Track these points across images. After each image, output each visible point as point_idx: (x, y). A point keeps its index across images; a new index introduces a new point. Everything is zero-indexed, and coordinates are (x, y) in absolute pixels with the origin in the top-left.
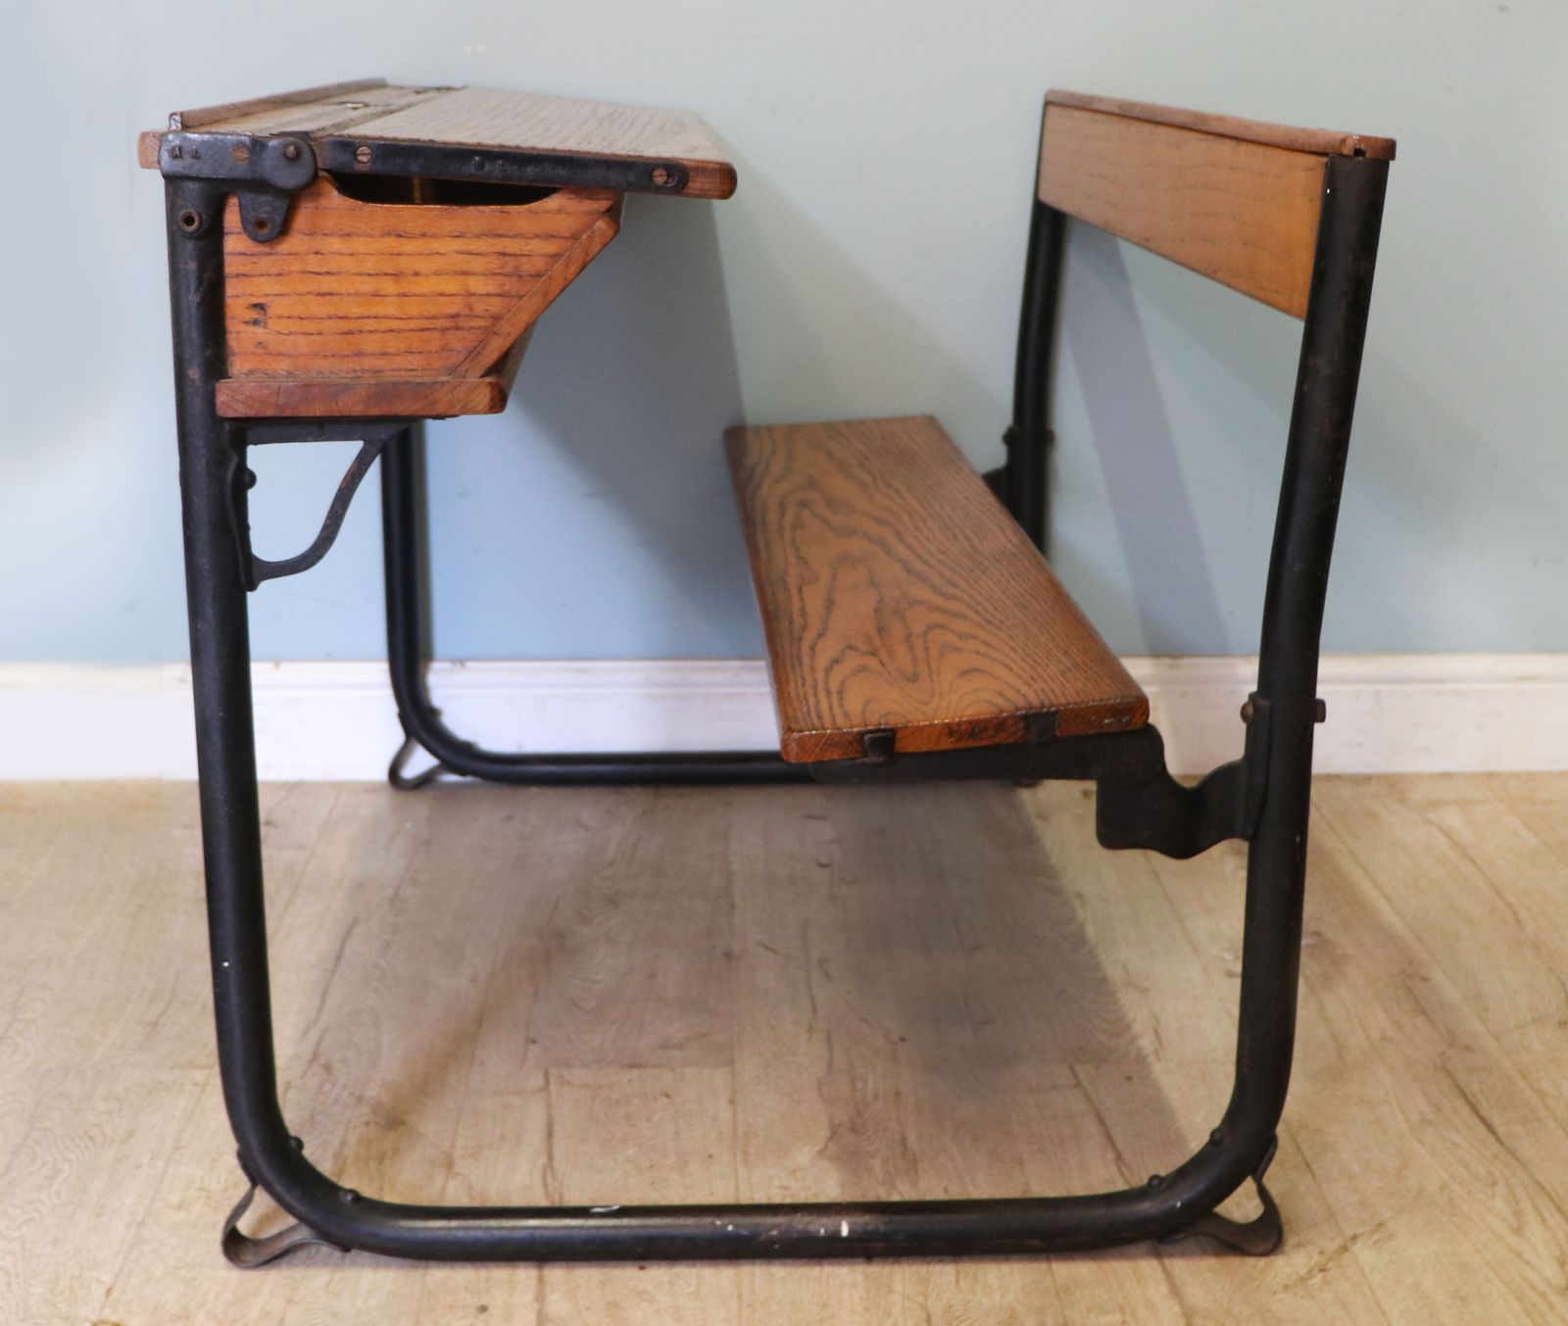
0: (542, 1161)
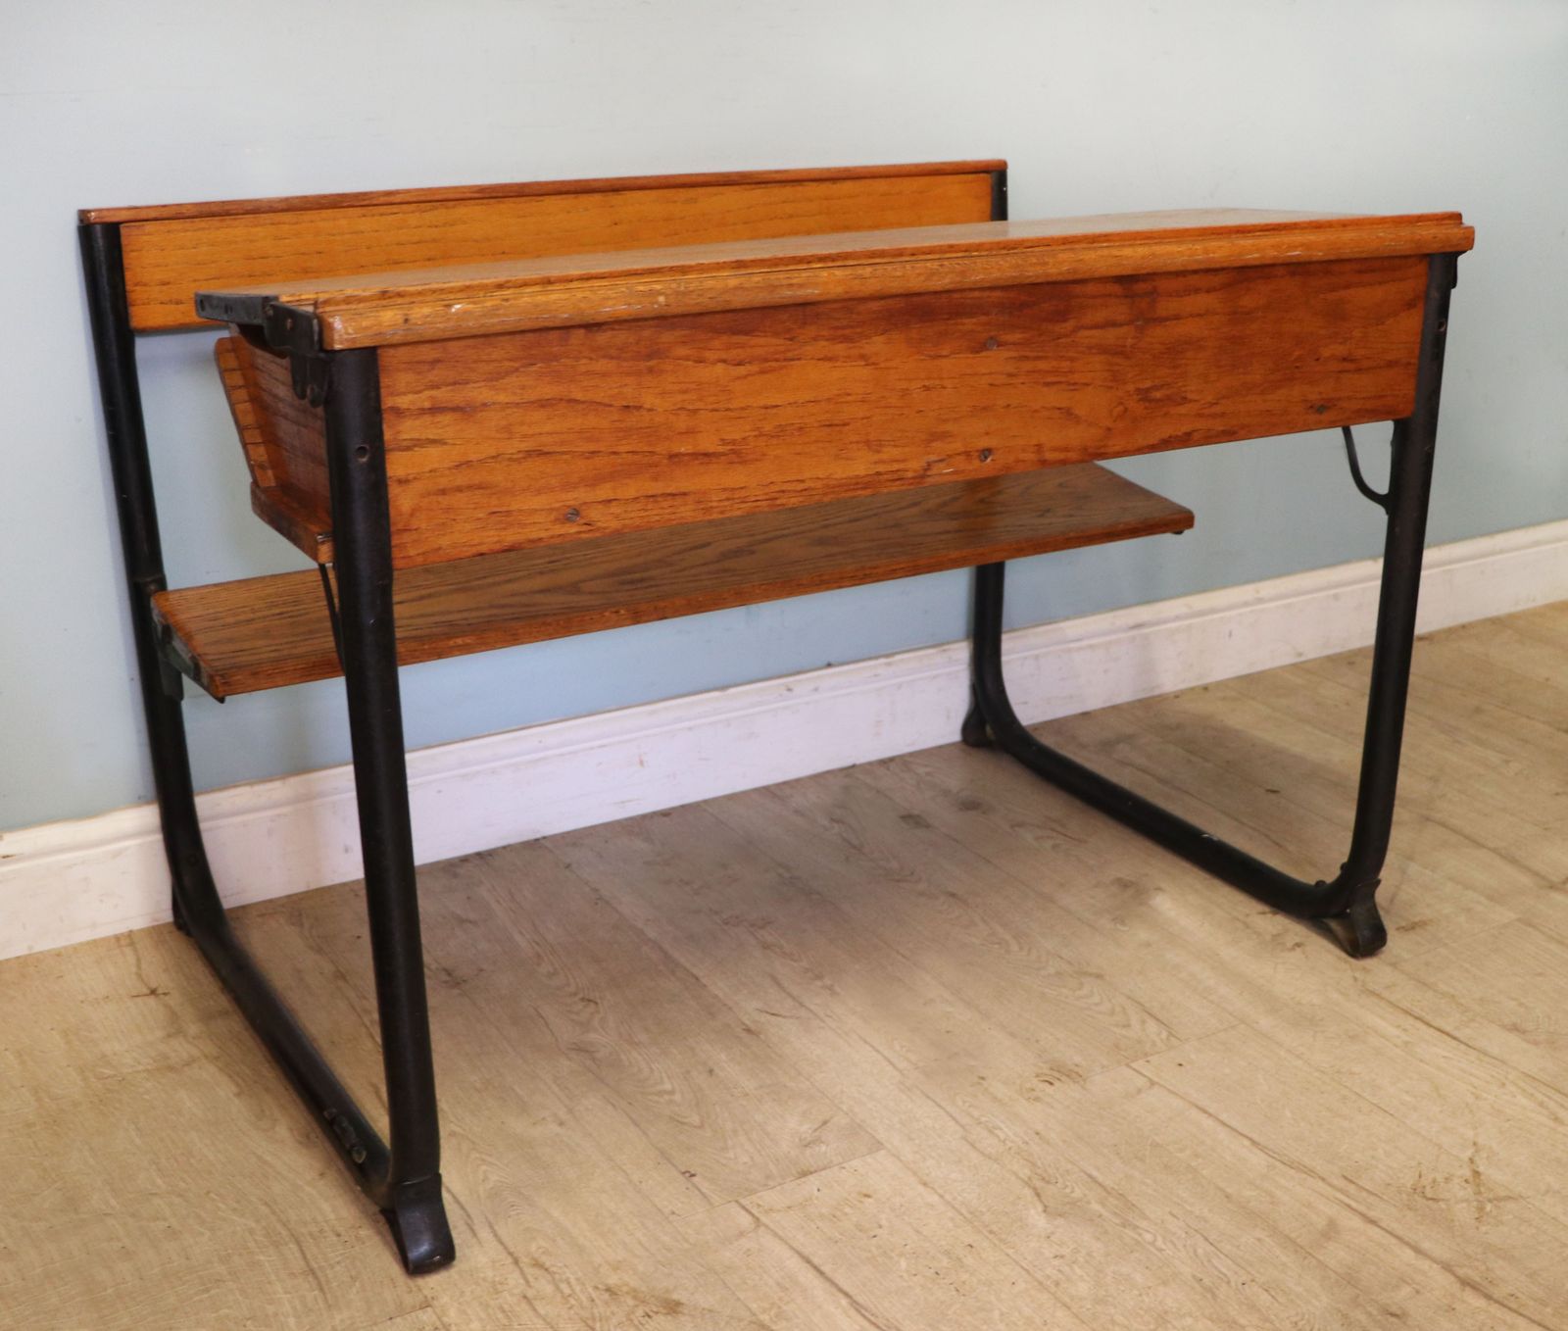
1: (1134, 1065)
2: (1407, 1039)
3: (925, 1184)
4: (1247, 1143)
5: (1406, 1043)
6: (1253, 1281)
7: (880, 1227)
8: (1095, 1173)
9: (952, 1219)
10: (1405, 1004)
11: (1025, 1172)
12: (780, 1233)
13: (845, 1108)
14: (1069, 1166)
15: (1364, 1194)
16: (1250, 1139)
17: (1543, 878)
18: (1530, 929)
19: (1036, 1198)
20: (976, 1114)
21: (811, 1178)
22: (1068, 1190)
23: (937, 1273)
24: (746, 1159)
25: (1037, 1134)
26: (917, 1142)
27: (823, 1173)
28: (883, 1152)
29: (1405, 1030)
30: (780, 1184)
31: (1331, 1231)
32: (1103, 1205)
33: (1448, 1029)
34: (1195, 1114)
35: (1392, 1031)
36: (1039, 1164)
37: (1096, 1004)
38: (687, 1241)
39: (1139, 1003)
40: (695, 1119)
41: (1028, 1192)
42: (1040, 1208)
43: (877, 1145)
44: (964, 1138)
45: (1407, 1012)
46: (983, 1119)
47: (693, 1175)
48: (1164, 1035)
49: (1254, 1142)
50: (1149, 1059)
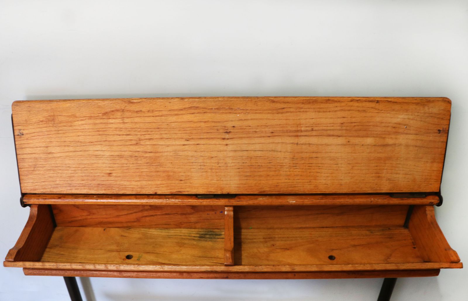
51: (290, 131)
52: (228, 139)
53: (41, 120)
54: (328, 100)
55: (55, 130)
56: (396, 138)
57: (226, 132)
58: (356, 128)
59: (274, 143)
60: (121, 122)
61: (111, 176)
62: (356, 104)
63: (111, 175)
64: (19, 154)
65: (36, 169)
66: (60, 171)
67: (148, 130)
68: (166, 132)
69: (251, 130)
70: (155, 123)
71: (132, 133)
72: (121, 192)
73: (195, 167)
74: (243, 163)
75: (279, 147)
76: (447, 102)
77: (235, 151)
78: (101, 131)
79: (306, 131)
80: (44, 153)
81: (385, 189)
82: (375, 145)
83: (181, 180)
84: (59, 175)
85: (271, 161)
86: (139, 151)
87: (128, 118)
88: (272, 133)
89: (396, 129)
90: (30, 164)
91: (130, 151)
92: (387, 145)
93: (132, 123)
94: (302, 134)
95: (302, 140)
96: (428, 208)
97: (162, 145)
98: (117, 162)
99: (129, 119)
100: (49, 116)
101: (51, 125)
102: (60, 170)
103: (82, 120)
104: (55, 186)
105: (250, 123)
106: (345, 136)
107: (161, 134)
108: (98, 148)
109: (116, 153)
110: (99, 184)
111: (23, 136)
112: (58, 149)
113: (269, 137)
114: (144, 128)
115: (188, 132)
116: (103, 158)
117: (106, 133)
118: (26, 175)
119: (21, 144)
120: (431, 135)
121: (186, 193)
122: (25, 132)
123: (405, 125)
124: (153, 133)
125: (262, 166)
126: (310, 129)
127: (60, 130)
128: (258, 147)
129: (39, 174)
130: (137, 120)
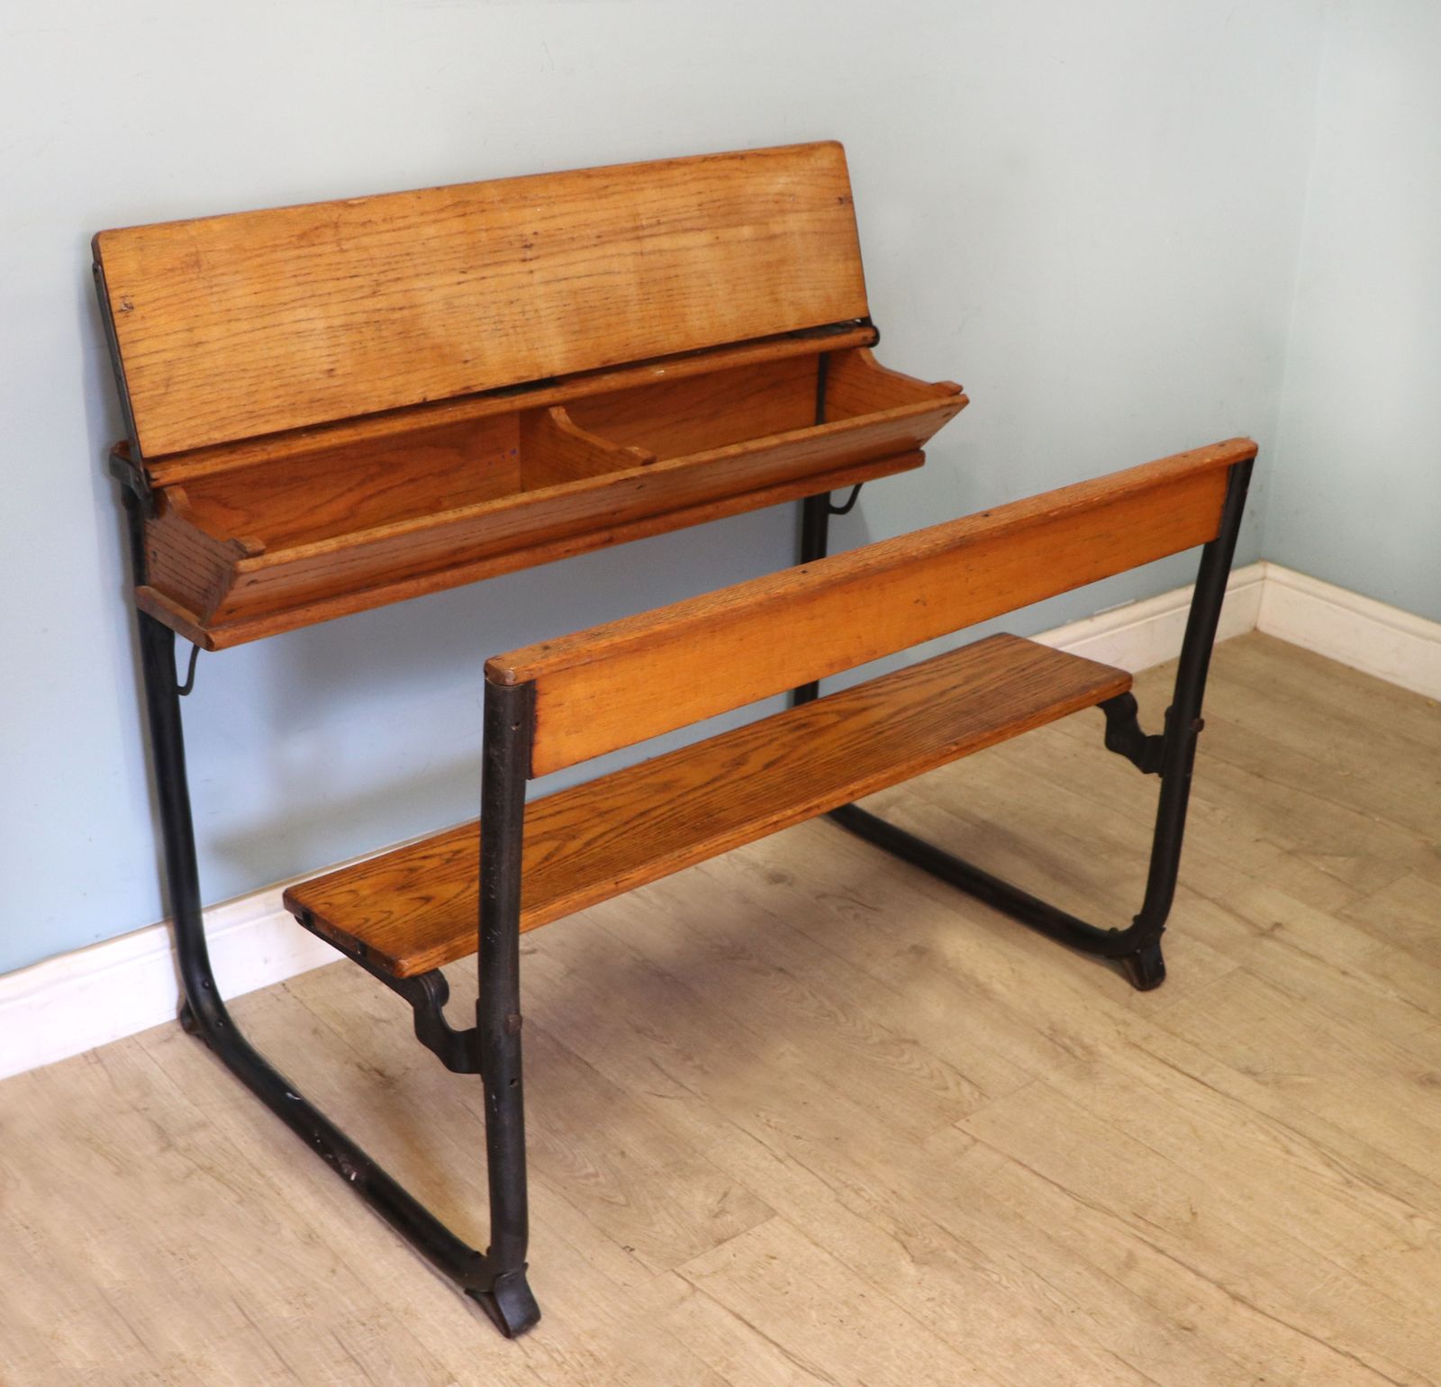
0: (775, 1350)
1: (957, 1124)
2: (1165, 1086)
3: (816, 1244)
4: (1056, 1189)
5: (1167, 1090)
6: (1079, 1308)
7: (789, 1284)
8: (944, 1225)
9: (842, 1273)
10: (1161, 1054)
11: (891, 1228)
12: (713, 1295)
13: (738, 1179)
14: (924, 1220)
15: (1152, 1228)
16: (1059, 1186)
17: (1255, 926)
18: (1250, 977)
19: (904, 1251)
20: (843, 1178)
21: (726, 1245)
22: (927, 1241)
23: (842, 1321)
24: (670, 1232)
25: (894, 1192)
26: (802, 1207)
27: (734, 1240)
28: (777, 1218)
29: (1164, 1078)
30: (703, 1253)
31: (1130, 1262)
32: (956, 1252)
33: (1197, 1075)
34: (1012, 1166)
35: (1156, 1080)
36: (900, 1219)
37: (918, 1069)
38: (642, 1308)
39: (952, 1066)
40: (621, 1199)
41: (896, 1245)
42: (909, 1259)
43: (772, 1213)
44: (838, 1201)
45: (1163, 1061)
46: (849, 1182)
47: (632, 1250)
48: (977, 1095)
49: (1063, 1189)
50: (968, 1118)
51: (627, 231)
52: (531, 260)
53: (169, 266)
54: (670, 164)
55: (205, 288)
56: (784, 222)
57: (526, 247)
58: (722, 210)
59: (605, 257)
60: (337, 249)
61: (333, 376)
62: (712, 166)
63: (334, 373)
64: (129, 358)
65: (170, 389)
66: (226, 385)
67: (389, 260)
68: (424, 260)
69: (564, 237)
70: (399, 243)
71: (362, 271)
72: (359, 410)
73: (485, 327)
74: (565, 305)
75: (616, 265)
76: (838, 146)
77: (548, 282)
78: (300, 275)
79: (651, 226)
80: (185, 346)
81: (791, 324)
82: (757, 240)
83: (466, 362)
84: (224, 394)
85: (608, 295)
86: (380, 310)
87: (348, 239)
88: (599, 237)
89: (781, 204)
90: (158, 378)
91: (364, 312)
92: (773, 237)
93: (357, 249)
94: (646, 232)
95: (649, 245)
96: (863, 353)
97: (421, 289)
98: (343, 341)
99: (352, 241)
100: (187, 255)
101: (194, 276)
102: (225, 381)
103: (259, 256)
104: (219, 424)
105: (559, 222)
106: (711, 228)
107: (415, 266)
108: (301, 313)
109: (337, 322)
110: (312, 401)
111: (135, 312)
112: (216, 332)
113: (595, 245)
114: (381, 258)
115: (461, 255)
116: (313, 337)
117: (310, 278)
118: (148, 408)
119: (130, 332)
120: (832, 209)
121: (479, 389)
122: (135, 301)
123: (790, 195)
124: (399, 265)
125: (595, 307)
126: (653, 221)
127: (215, 285)
128: (582, 268)
129: (178, 401)
130: (365, 241)
